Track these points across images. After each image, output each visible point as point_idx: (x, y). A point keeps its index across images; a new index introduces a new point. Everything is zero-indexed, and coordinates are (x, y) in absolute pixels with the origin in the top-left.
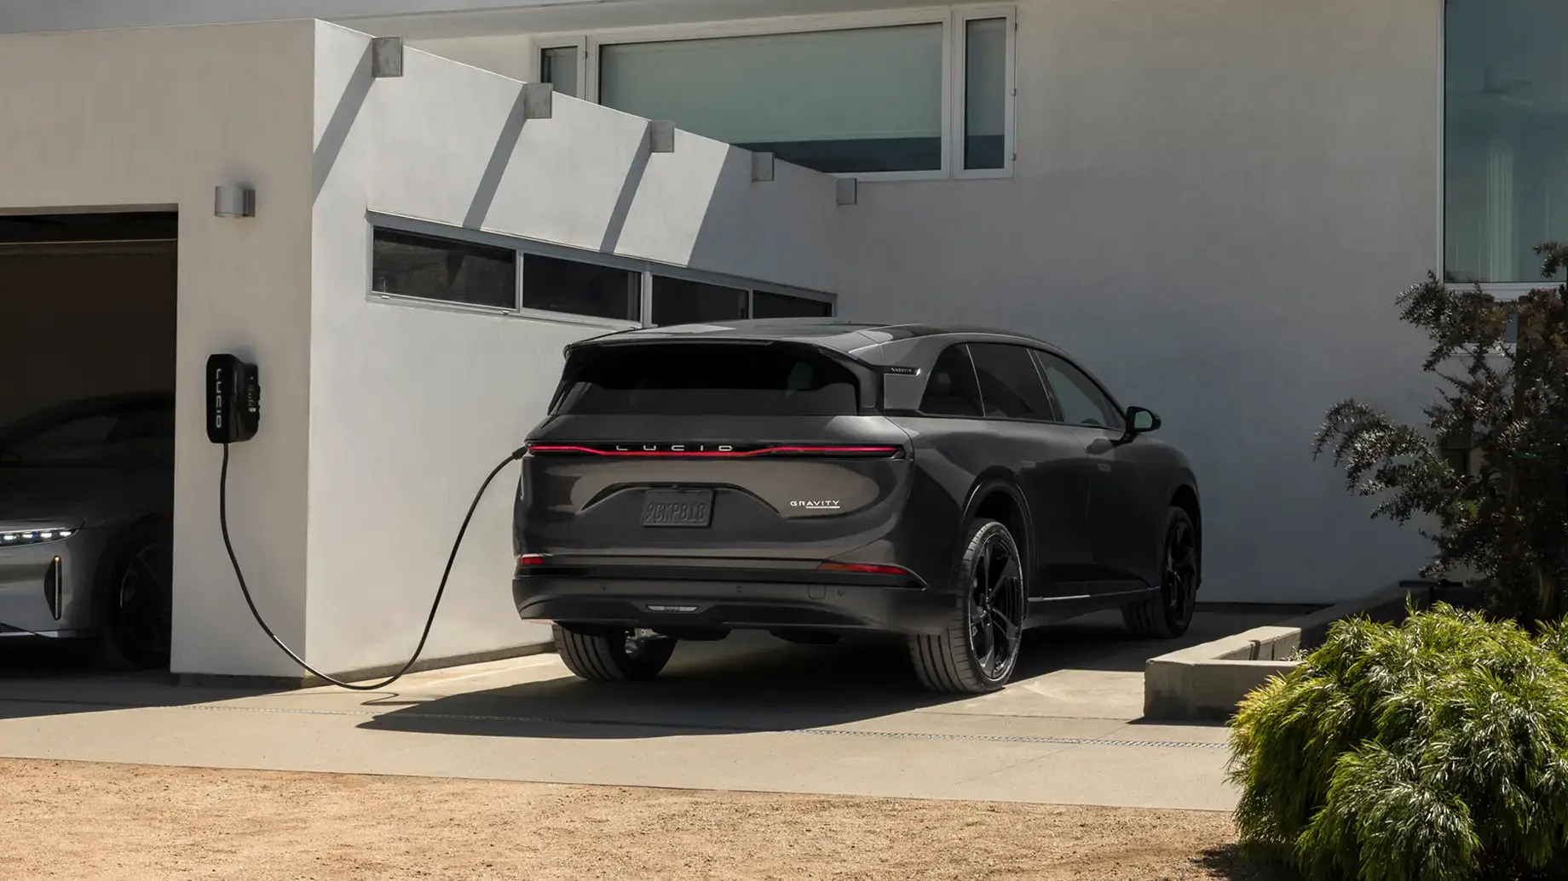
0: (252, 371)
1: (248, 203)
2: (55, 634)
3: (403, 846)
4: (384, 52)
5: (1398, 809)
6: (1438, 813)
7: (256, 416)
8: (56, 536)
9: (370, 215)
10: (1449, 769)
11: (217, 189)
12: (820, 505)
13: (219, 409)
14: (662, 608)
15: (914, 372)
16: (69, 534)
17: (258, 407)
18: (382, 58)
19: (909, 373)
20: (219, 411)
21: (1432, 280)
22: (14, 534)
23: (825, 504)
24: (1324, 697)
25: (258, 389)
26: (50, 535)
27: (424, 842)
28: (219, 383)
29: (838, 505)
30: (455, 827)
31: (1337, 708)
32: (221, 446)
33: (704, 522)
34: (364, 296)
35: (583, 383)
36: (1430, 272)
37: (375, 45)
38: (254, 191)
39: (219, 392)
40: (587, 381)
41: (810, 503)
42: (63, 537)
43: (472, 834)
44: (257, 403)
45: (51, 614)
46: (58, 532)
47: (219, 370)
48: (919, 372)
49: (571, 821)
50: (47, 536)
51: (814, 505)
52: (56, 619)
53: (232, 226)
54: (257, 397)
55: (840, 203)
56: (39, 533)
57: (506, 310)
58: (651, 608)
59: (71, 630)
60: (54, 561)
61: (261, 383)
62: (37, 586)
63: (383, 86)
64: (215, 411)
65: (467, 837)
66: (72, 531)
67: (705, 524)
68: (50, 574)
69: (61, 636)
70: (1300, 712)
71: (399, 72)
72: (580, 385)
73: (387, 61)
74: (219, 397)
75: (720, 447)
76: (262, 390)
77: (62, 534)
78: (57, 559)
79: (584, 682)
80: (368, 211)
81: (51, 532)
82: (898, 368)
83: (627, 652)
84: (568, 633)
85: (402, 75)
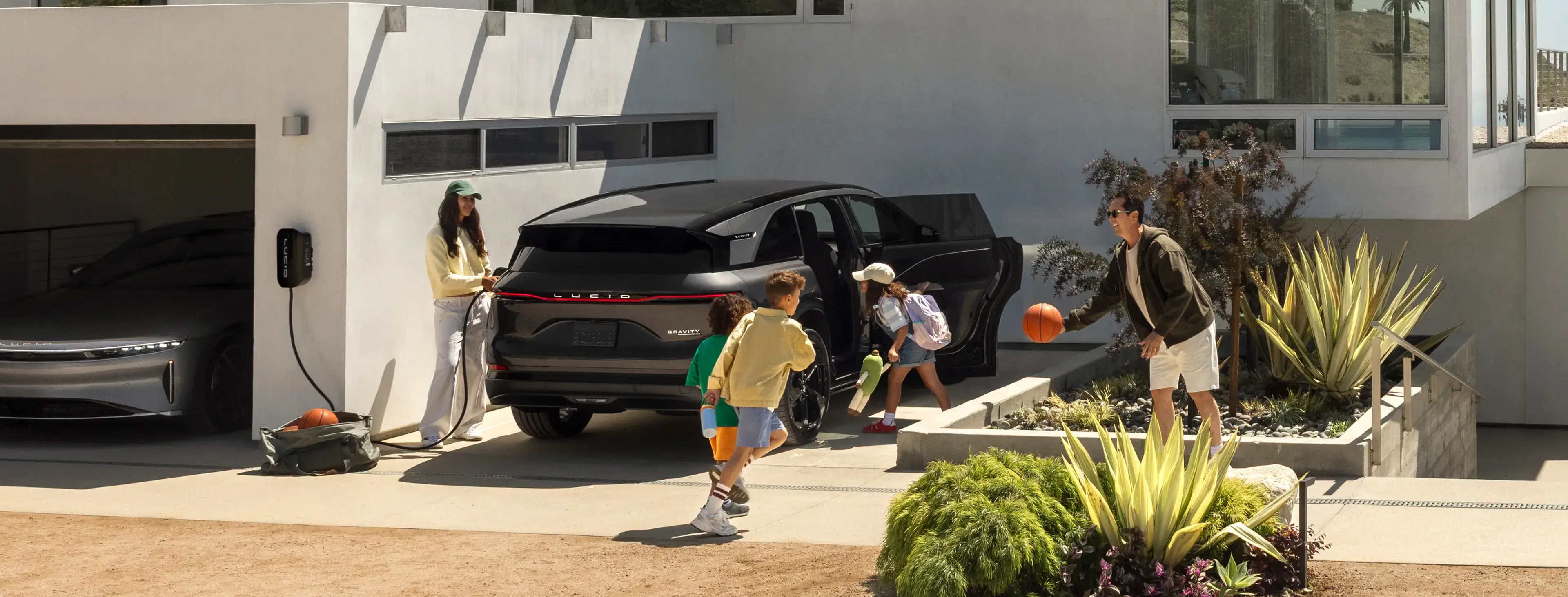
0: (307, 236)
1: (303, 124)
2: (169, 414)
3: (446, 583)
4: (393, 16)
5: (931, 568)
6: (948, 571)
7: (311, 268)
8: (170, 347)
9: (384, 126)
10: (958, 547)
11: (284, 118)
12: (687, 333)
13: (286, 265)
14: (584, 400)
15: (751, 234)
16: (178, 344)
17: (311, 262)
18: (392, 19)
19: (748, 237)
20: (286, 267)
21: (1107, 156)
22: (142, 346)
23: (691, 332)
24: (917, 504)
25: (311, 250)
26: (165, 346)
27: (455, 579)
28: (286, 248)
29: (699, 332)
30: (471, 568)
31: (922, 511)
32: (288, 289)
33: (611, 344)
34: (381, 181)
35: (530, 247)
36: (1105, 151)
37: (387, 11)
38: (308, 117)
39: (286, 254)
40: (532, 246)
41: (680, 332)
42: (174, 347)
43: (481, 574)
44: (311, 259)
45: (168, 401)
46: (170, 343)
47: (286, 239)
48: (755, 235)
49: (534, 563)
50: (163, 345)
51: (683, 333)
52: (171, 403)
53: (292, 142)
54: (311, 255)
55: (719, 42)
56: (158, 344)
57: (474, 172)
58: (578, 400)
59: (179, 410)
60: (169, 364)
61: (313, 246)
62: (157, 380)
63: (392, 37)
64: (283, 267)
65: (479, 576)
66: (180, 342)
67: (613, 345)
68: (165, 373)
69: (173, 415)
70: (906, 512)
71: (404, 29)
72: (527, 249)
73: (395, 23)
74: (286, 257)
75: (622, 296)
76: (314, 250)
77: (173, 344)
78: (171, 362)
79: (531, 439)
80: (383, 124)
81: (167, 343)
82: (742, 234)
83: (561, 417)
84: (522, 413)
85: (405, 31)
